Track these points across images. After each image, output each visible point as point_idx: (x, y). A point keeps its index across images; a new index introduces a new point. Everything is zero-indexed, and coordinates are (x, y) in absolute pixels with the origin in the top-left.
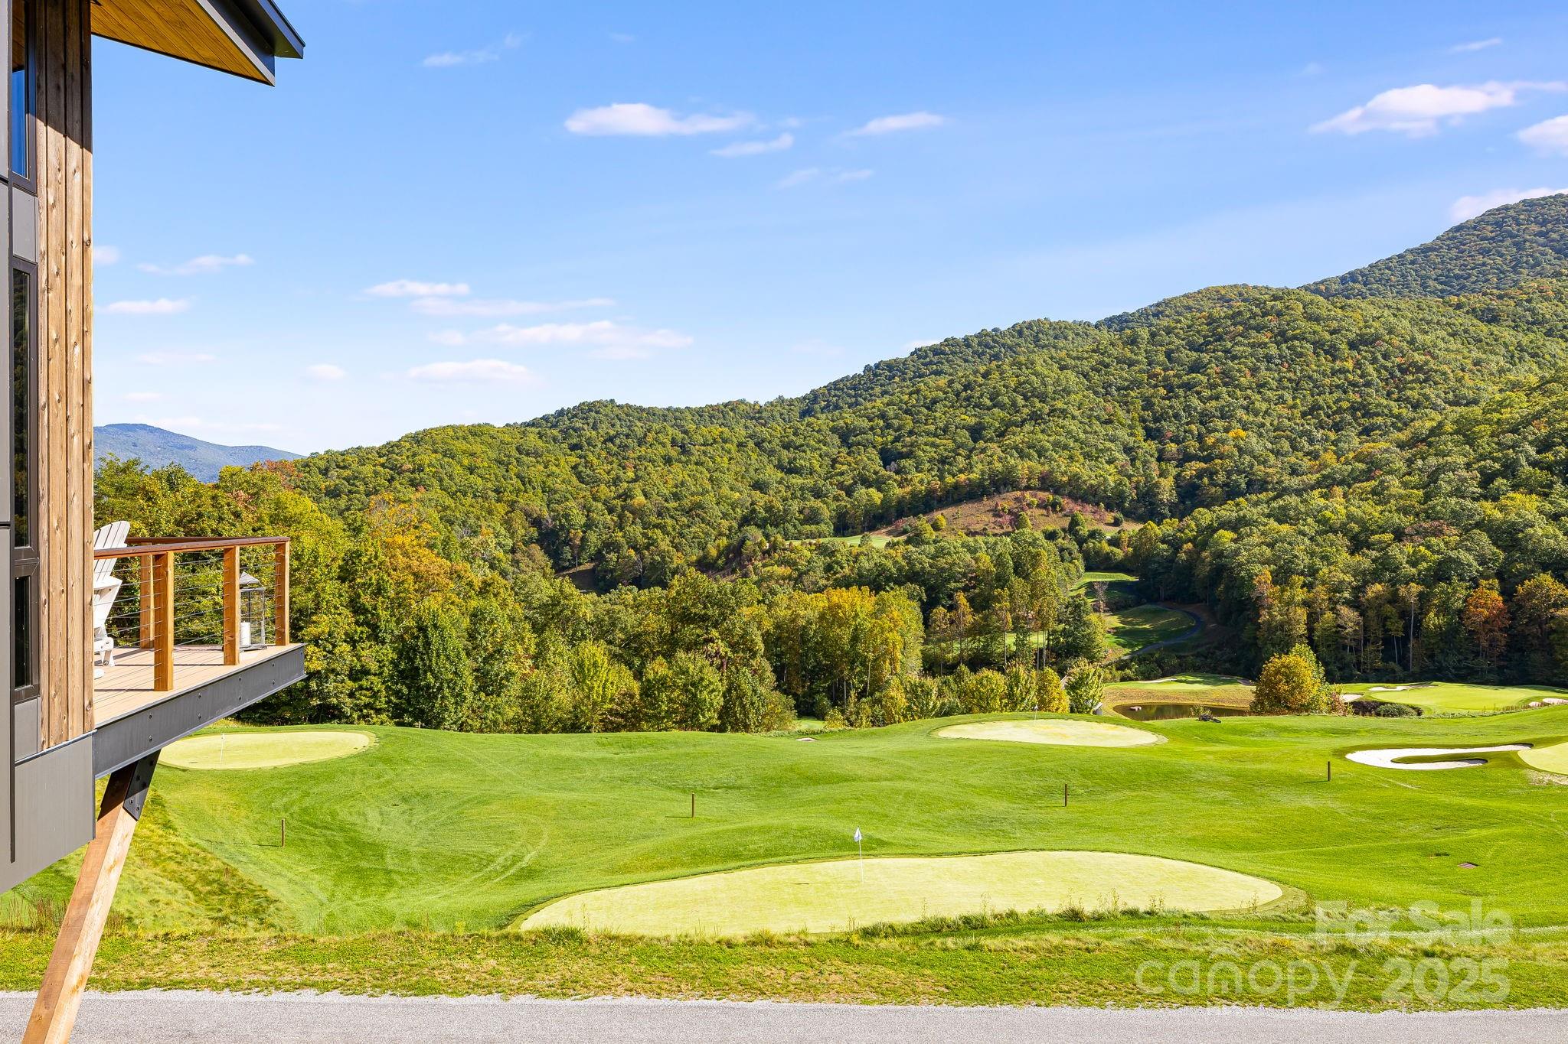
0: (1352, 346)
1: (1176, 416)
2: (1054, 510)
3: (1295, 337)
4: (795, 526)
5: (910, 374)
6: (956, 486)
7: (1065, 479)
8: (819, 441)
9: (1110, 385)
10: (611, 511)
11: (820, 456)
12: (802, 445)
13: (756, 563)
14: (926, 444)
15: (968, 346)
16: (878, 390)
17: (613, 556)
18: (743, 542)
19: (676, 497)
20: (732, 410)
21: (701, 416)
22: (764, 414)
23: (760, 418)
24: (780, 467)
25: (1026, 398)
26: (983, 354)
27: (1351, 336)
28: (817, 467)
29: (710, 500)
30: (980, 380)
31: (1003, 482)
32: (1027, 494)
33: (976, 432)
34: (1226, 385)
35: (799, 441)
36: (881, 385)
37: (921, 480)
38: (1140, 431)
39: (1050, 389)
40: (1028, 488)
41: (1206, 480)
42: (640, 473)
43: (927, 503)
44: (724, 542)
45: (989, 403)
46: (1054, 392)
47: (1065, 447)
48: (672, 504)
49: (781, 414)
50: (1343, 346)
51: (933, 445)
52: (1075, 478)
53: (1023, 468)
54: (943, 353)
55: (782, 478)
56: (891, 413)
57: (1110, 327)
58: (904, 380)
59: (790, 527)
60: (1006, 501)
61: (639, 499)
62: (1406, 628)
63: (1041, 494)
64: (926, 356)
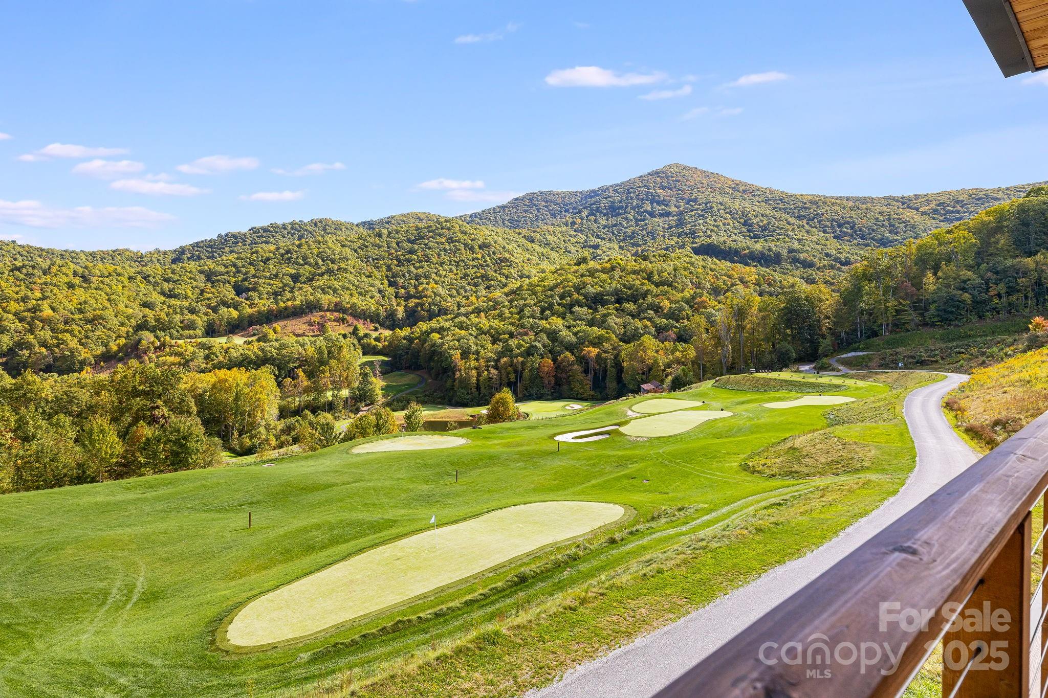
0: (480, 247)
1: (404, 275)
2: (343, 323)
3: (456, 241)
4: (178, 331)
5: (249, 242)
6: (286, 308)
7: (349, 306)
8: (191, 278)
9: (369, 257)
10: (21, 320)
11: (192, 287)
12: (179, 280)
13: (150, 355)
14: (264, 283)
15: (285, 229)
16: (227, 249)
17: (26, 353)
18: (139, 341)
19: (81, 311)
20: (119, 254)
21: (94, 257)
22: (145, 259)
23: (141, 261)
24: (163, 293)
25: (323, 261)
26: (294, 234)
27: (480, 243)
28: (190, 294)
29: (109, 313)
30: (296, 248)
31: (312, 307)
32: (328, 314)
33: (295, 278)
34: (426, 261)
35: (176, 277)
36: (230, 247)
37: (264, 304)
38: (386, 282)
39: (337, 257)
40: (328, 310)
41: (419, 309)
42: (46, 294)
43: (269, 318)
44: (122, 341)
45: (302, 262)
46: (339, 259)
47: (348, 289)
48: (77, 316)
49: (158, 260)
50: (477, 247)
51: (269, 284)
52: (354, 306)
53: (326, 299)
54: (269, 231)
55: (165, 301)
56: (240, 264)
57: (364, 226)
58: (245, 245)
59: (174, 332)
60: (316, 317)
61: (47, 312)
62: (516, 377)
63: (336, 314)
64: (259, 232)
